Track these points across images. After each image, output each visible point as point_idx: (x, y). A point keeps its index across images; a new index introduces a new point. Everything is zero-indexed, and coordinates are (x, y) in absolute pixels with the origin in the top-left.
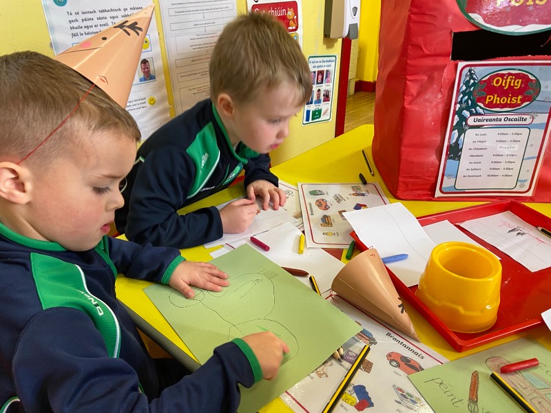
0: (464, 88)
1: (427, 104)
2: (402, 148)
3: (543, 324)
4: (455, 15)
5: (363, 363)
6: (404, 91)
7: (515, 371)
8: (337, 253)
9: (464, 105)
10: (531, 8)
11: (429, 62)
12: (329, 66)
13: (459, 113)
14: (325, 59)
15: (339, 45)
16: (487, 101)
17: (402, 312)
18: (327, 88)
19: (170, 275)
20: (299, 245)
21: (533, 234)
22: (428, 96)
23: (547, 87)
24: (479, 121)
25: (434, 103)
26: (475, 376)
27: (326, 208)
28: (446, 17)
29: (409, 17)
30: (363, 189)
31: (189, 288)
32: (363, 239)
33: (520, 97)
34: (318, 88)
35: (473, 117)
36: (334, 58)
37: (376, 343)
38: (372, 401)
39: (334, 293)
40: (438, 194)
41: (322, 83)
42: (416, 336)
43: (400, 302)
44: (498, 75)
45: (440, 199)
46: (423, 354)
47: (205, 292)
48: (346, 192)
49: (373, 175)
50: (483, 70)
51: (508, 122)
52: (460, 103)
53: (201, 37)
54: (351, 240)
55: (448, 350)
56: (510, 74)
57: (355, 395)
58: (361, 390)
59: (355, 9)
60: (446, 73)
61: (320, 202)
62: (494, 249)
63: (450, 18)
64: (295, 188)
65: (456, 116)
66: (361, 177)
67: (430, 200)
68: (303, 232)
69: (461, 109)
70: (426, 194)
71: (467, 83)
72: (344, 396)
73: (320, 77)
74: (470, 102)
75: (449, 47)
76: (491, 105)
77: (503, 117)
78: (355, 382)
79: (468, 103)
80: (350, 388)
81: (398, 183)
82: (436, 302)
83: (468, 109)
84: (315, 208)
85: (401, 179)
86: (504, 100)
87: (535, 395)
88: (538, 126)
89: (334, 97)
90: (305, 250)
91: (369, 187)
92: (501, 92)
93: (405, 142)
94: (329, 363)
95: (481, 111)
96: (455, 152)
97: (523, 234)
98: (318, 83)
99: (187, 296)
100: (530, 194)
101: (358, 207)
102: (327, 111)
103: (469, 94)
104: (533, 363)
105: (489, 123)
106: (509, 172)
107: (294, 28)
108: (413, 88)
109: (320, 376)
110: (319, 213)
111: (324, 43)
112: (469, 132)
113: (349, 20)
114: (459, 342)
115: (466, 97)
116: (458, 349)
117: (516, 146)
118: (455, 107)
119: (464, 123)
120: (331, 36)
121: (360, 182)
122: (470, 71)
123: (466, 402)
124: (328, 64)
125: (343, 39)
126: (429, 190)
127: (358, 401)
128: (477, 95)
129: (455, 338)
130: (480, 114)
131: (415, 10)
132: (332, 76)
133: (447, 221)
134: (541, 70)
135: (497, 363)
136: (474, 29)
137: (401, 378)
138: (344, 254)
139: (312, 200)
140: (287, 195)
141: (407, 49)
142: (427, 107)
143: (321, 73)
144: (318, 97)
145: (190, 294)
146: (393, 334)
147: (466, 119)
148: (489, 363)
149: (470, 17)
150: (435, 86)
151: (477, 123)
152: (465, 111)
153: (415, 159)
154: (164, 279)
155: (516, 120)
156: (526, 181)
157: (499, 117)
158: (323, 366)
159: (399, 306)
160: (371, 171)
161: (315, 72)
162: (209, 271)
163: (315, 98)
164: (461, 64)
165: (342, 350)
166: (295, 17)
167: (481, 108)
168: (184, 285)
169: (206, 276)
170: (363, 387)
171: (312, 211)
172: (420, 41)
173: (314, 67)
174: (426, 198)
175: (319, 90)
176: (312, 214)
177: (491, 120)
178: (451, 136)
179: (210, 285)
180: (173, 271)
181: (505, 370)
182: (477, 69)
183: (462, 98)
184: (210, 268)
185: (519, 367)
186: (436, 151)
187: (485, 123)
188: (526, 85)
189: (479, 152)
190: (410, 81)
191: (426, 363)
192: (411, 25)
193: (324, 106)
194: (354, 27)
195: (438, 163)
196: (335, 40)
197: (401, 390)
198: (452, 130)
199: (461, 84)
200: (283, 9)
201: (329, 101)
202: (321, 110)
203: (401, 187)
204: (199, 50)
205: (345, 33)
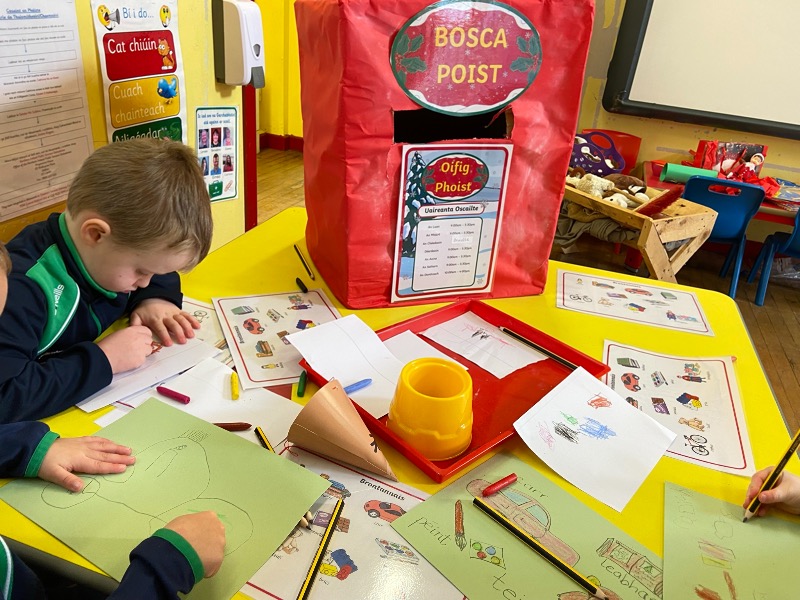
0: (412, 174)
1: (373, 193)
2: (349, 247)
3: (516, 434)
4: (394, 91)
5: (338, 523)
6: (345, 177)
7: (497, 492)
8: (284, 391)
9: (413, 194)
10: (472, 87)
11: (371, 144)
12: (228, 122)
13: (408, 203)
14: (221, 112)
15: (238, 93)
16: (437, 189)
17: (376, 451)
18: (228, 153)
19: (40, 462)
20: (232, 388)
21: (496, 336)
22: (373, 183)
23: (494, 173)
24: (431, 211)
25: (381, 192)
26: (458, 505)
27: (260, 331)
28: (384, 92)
29: (342, 89)
30: (305, 299)
31: (73, 477)
32: (317, 367)
33: (469, 184)
34: (215, 153)
35: (424, 208)
36: (233, 111)
37: (349, 495)
38: (355, 564)
39: (291, 444)
40: (394, 298)
41: (219, 145)
42: (393, 475)
43: (372, 440)
44: (445, 160)
45: (397, 304)
46: (403, 495)
47: (100, 479)
48: (283, 305)
49: (313, 279)
50: (430, 154)
51: (459, 212)
52: (409, 191)
53: (21, 80)
54: (300, 371)
55: (428, 483)
56: (457, 159)
57: (334, 563)
58: (341, 556)
59: (257, 47)
60: (390, 158)
61: (250, 324)
62: (460, 359)
63: (389, 94)
64: (209, 306)
65: (406, 207)
66: (299, 282)
67: (386, 307)
68: (234, 368)
69: (411, 199)
70: (381, 300)
71: (414, 169)
72: (321, 568)
73: (216, 137)
74: (419, 190)
75: (390, 128)
76: (441, 193)
77: (454, 207)
78: (333, 547)
79: (417, 192)
80: (328, 556)
81: (347, 290)
82: (410, 431)
83: (418, 198)
84: (244, 332)
85: (350, 284)
86: (454, 188)
87: (517, 512)
88: (490, 215)
89: (239, 163)
90: (241, 394)
91: (311, 296)
92: (451, 179)
93: (352, 238)
94: (298, 533)
95: (431, 200)
96: (409, 247)
97: (486, 337)
98: (213, 146)
99: (71, 489)
100: (488, 290)
101: (302, 325)
102: (230, 184)
103: (418, 181)
104: (511, 480)
105: (441, 213)
106: (466, 268)
107: (171, 67)
108: (355, 174)
109: (288, 551)
110: (251, 339)
111: (217, 90)
112: (422, 225)
113: (251, 62)
114: (438, 471)
115: (415, 185)
116: (437, 479)
117: (470, 238)
118: (404, 197)
119: (415, 214)
120: (226, 82)
121: (299, 290)
122: (416, 155)
123: (453, 536)
124: (226, 119)
125: (244, 87)
126: (384, 295)
127: (339, 569)
128: (425, 183)
129: (435, 468)
130: (431, 204)
131: (348, 82)
132: (232, 135)
133: (409, 331)
134: (487, 154)
135: (478, 486)
136: (416, 108)
137: (383, 528)
138: (295, 390)
139: (237, 321)
140: (199, 318)
141: (343, 128)
142: (372, 196)
143: (216, 131)
144: (216, 165)
145: (77, 484)
146: (367, 480)
147: (416, 210)
148: (470, 489)
149: (409, 93)
150: (379, 172)
151: (429, 214)
152: (415, 201)
153: (365, 259)
154: (29, 471)
155: (467, 209)
156: (483, 276)
157: (451, 207)
158: (291, 539)
159: (372, 445)
160: (310, 274)
161: (207, 130)
162: (101, 447)
163: (211, 167)
164: (406, 147)
165: (309, 514)
166: (171, 53)
167: (431, 197)
168: (65, 473)
169: (99, 455)
170: (342, 552)
171: (241, 338)
172: (358, 119)
173: (206, 123)
174: (381, 304)
175: (216, 156)
176: (242, 342)
177: (442, 210)
178: (403, 230)
179: (106, 466)
180: (43, 456)
181: (486, 494)
182: (423, 154)
183: (410, 186)
184: (101, 443)
185: (499, 486)
186: (388, 247)
187: (437, 213)
188: (474, 172)
189: (434, 247)
190: (350, 165)
191: (407, 504)
192: (346, 99)
193: (225, 178)
194: (258, 72)
195: (391, 262)
196: (232, 87)
197: (384, 542)
198: (403, 223)
199: (409, 170)
200: (152, 40)
201: (231, 170)
202: (222, 183)
203: (352, 293)
204: (21, 99)
205: (247, 80)
